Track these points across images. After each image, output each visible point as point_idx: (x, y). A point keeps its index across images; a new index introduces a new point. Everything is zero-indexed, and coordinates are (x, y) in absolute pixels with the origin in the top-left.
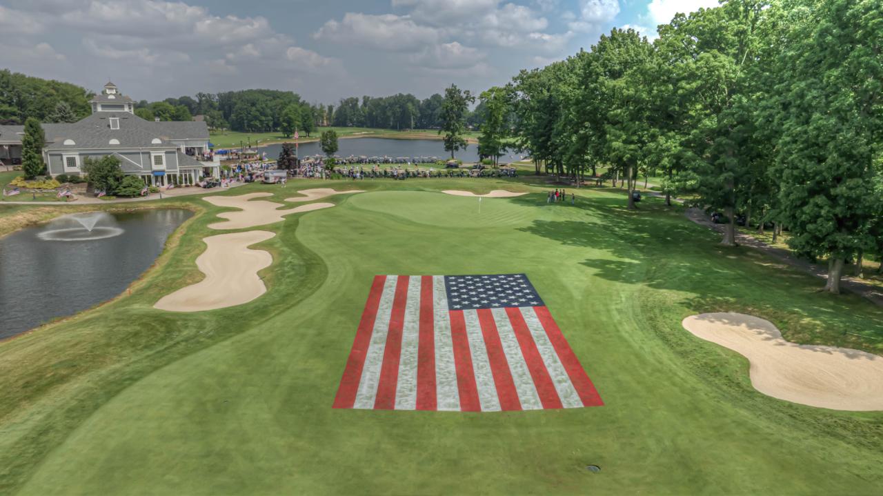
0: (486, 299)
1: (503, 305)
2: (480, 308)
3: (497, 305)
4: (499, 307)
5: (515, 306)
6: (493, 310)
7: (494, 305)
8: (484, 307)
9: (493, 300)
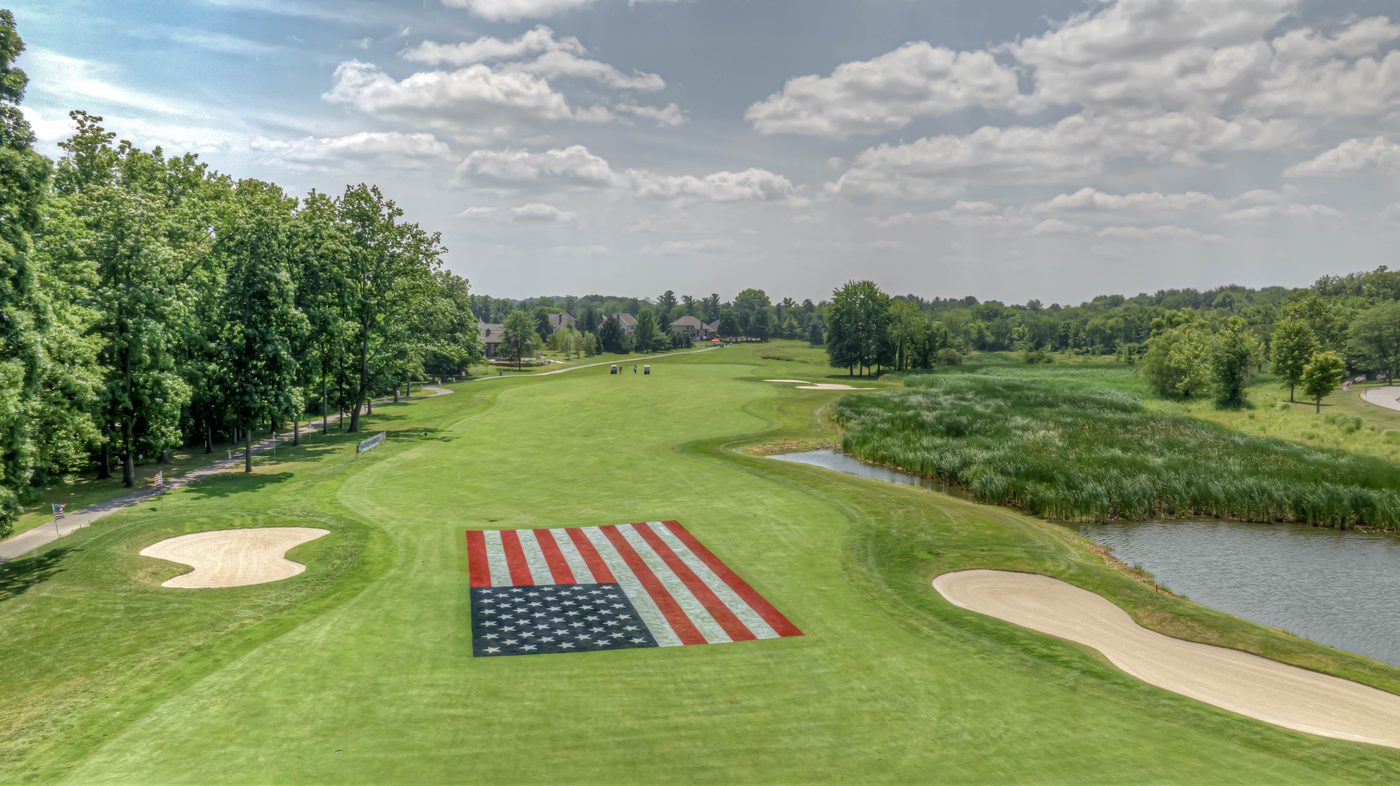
0: (562, 599)
1: (538, 589)
2: (572, 586)
3: (546, 589)
4: (543, 587)
5: (518, 587)
6: (553, 582)
7: (550, 589)
8: (567, 587)
9: (551, 596)
